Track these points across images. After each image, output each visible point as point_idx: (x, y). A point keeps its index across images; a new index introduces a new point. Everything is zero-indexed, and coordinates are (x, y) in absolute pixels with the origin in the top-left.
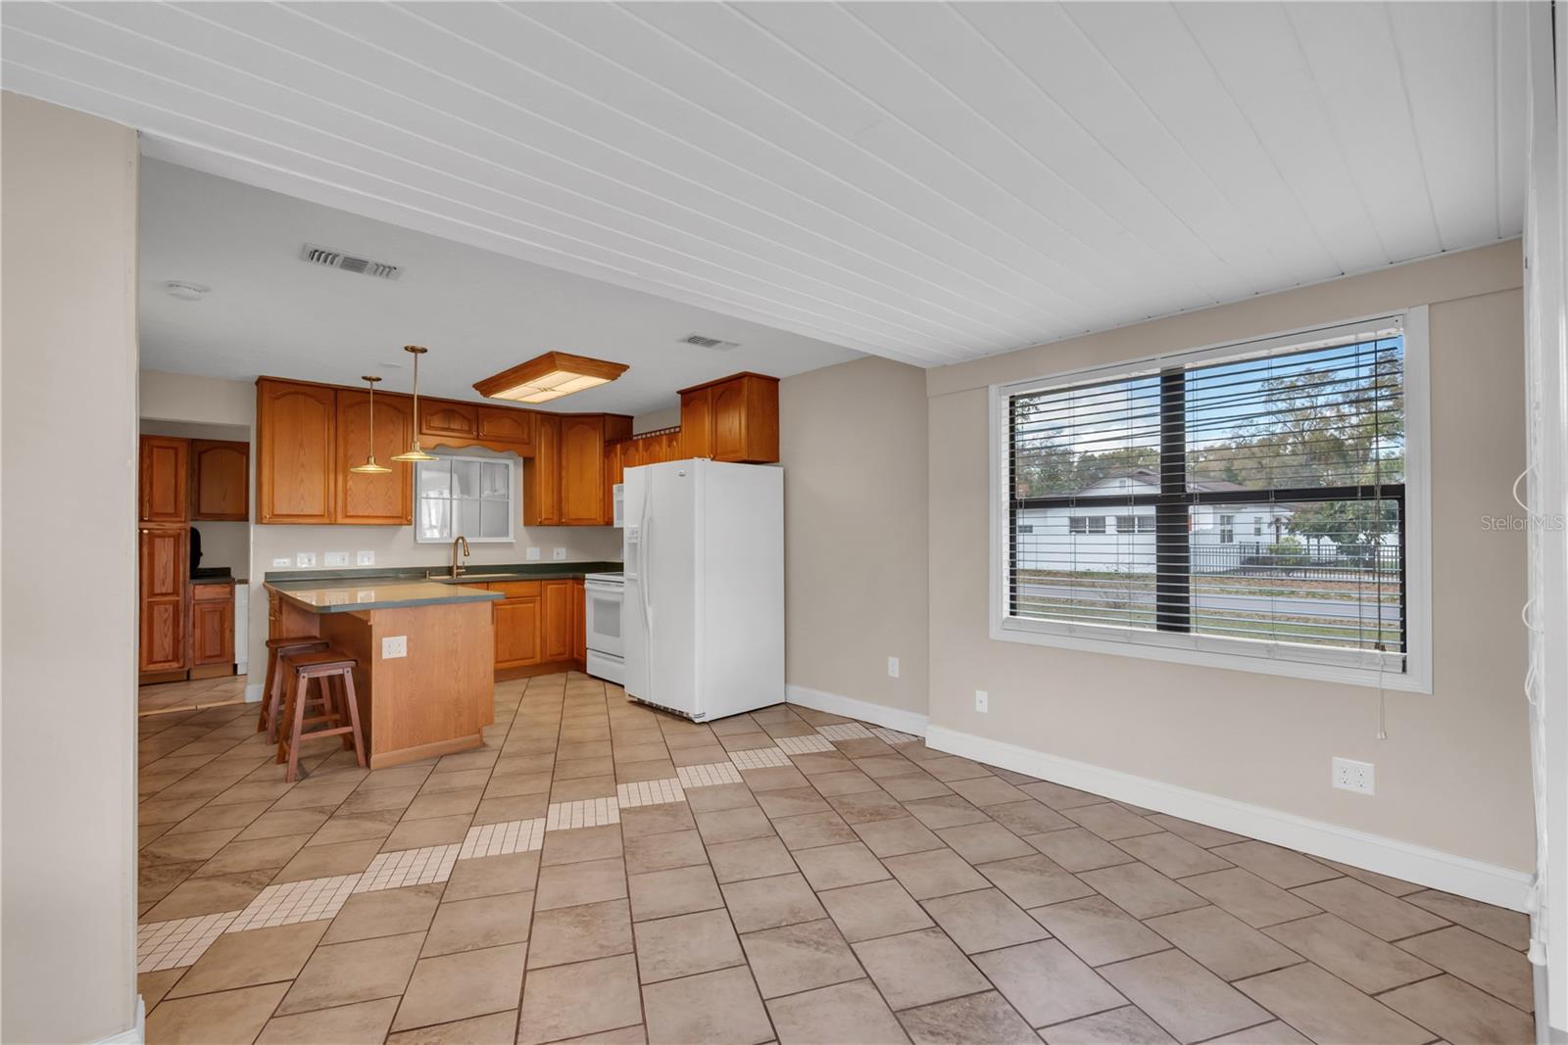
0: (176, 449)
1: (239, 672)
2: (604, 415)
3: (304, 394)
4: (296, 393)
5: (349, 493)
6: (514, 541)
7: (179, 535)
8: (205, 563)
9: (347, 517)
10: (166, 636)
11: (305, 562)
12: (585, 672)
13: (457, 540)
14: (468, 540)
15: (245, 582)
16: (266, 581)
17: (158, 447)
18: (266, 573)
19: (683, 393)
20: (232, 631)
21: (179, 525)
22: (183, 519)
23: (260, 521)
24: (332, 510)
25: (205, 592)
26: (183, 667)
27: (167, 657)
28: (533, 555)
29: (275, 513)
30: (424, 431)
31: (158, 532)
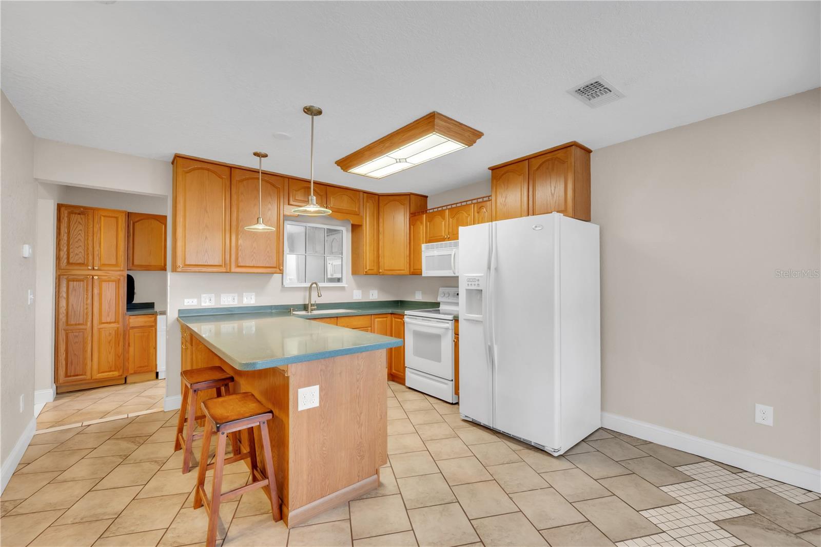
0: (117, 218)
1: (159, 378)
2: (410, 195)
3: (208, 170)
4: (202, 169)
5: (240, 248)
6: (346, 286)
7: (119, 279)
8: (137, 300)
9: (239, 267)
10: (110, 353)
11: (207, 302)
12: (404, 384)
13: (312, 284)
14: (320, 285)
15: (164, 313)
16: (179, 317)
17: (104, 216)
18: (179, 310)
19: (493, 169)
20: (155, 348)
21: (119, 273)
22: (122, 269)
23: (174, 269)
24: (228, 262)
25: (137, 320)
26: (121, 375)
27: (111, 368)
28: (357, 296)
29: (186, 263)
30: (291, 202)
31: (106, 277)
